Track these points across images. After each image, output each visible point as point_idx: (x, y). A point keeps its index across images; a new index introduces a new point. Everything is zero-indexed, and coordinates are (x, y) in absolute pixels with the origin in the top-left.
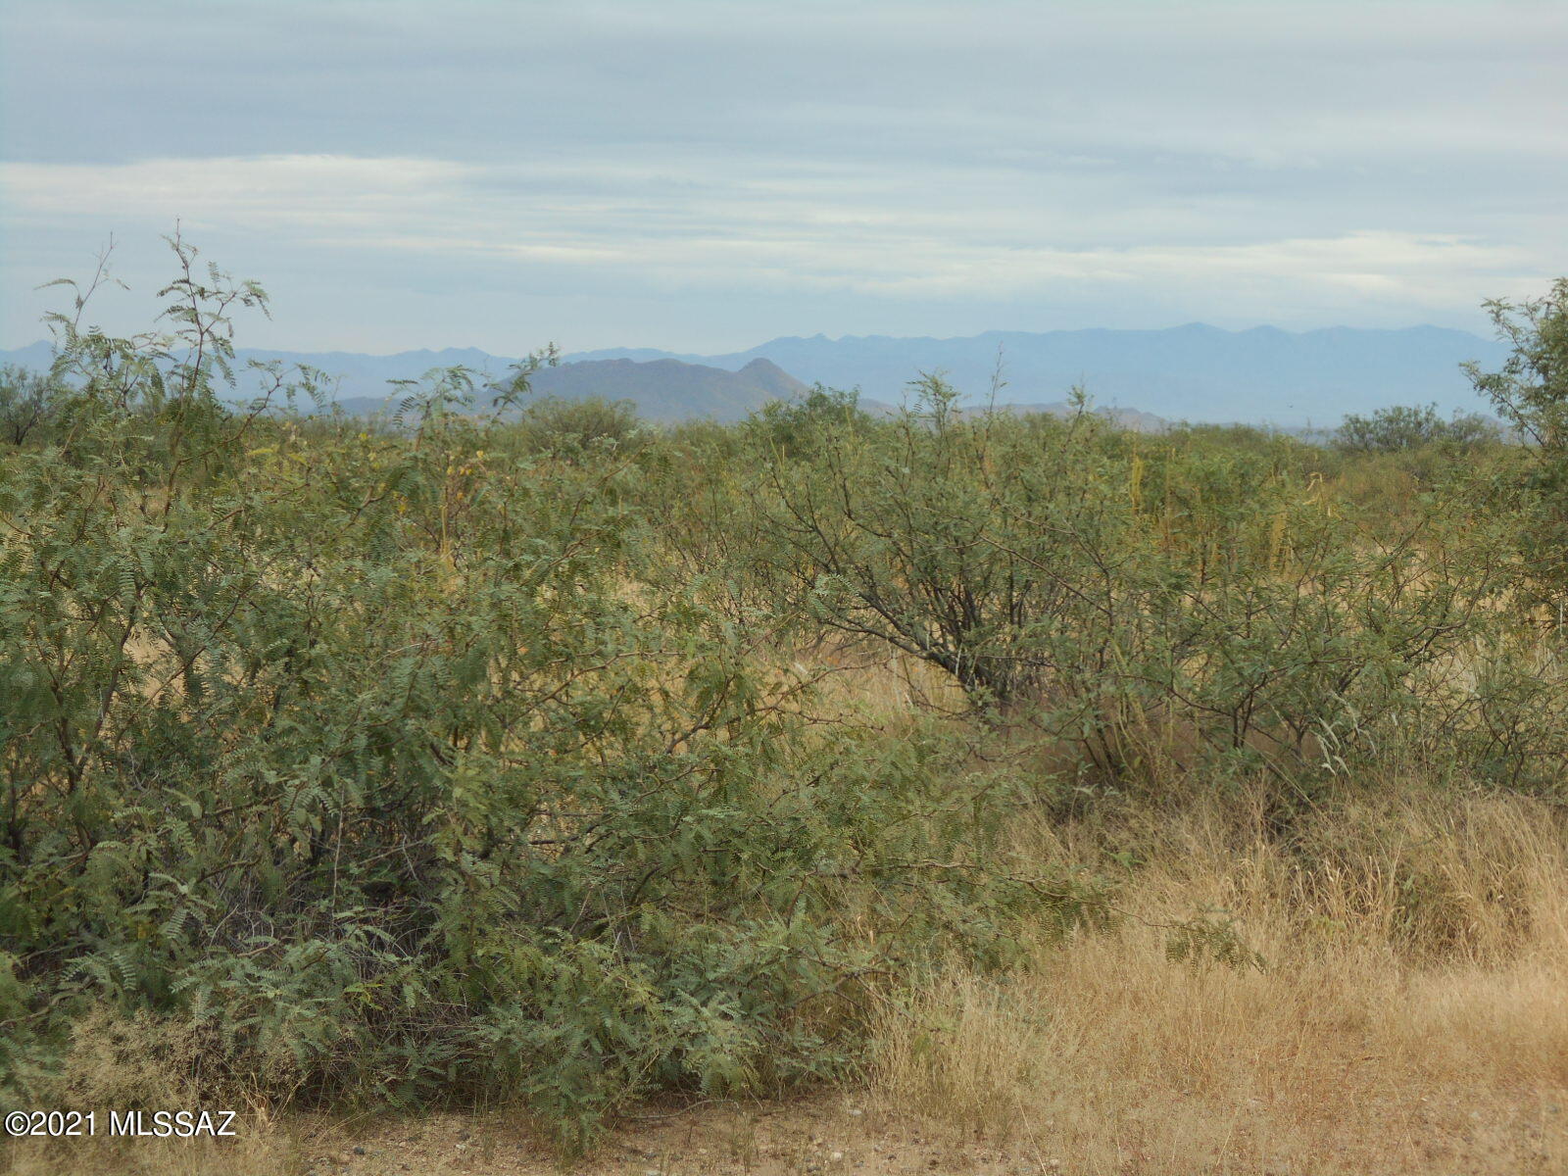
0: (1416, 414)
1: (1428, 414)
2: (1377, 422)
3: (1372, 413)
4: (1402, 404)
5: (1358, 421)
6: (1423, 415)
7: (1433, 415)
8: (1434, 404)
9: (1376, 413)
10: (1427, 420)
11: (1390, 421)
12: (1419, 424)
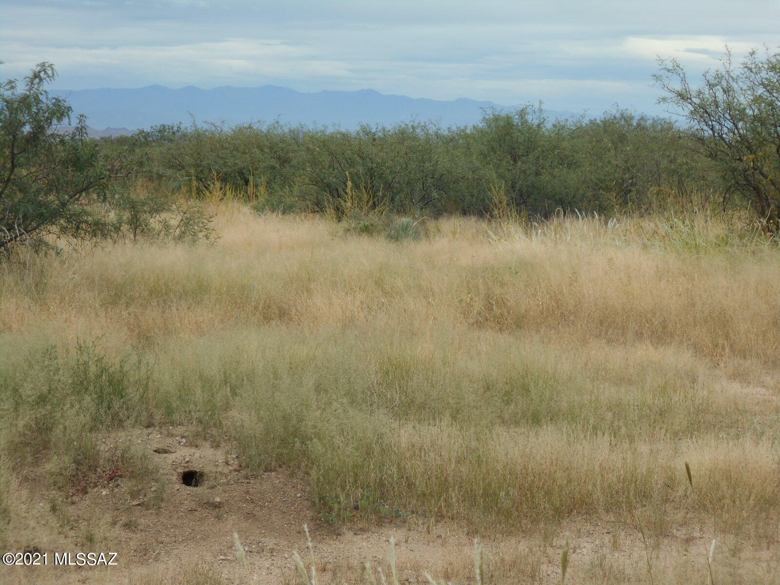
0: (172, 128)
1: (178, 128)
2: (152, 132)
3: (150, 128)
4: (165, 123)
5: (143, 132)
6: (175, 129)
7: (181, 128)
8: (180, 123)
9: (152, 127)
10: (177, 131)
11: (160, 131)
12: (174, 133)
